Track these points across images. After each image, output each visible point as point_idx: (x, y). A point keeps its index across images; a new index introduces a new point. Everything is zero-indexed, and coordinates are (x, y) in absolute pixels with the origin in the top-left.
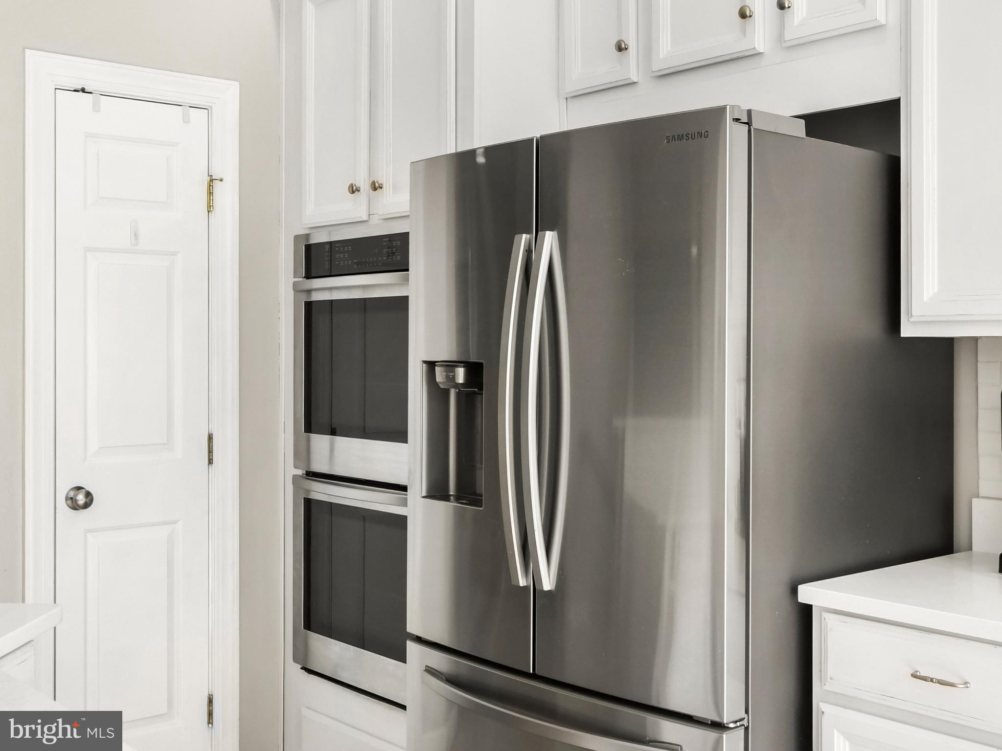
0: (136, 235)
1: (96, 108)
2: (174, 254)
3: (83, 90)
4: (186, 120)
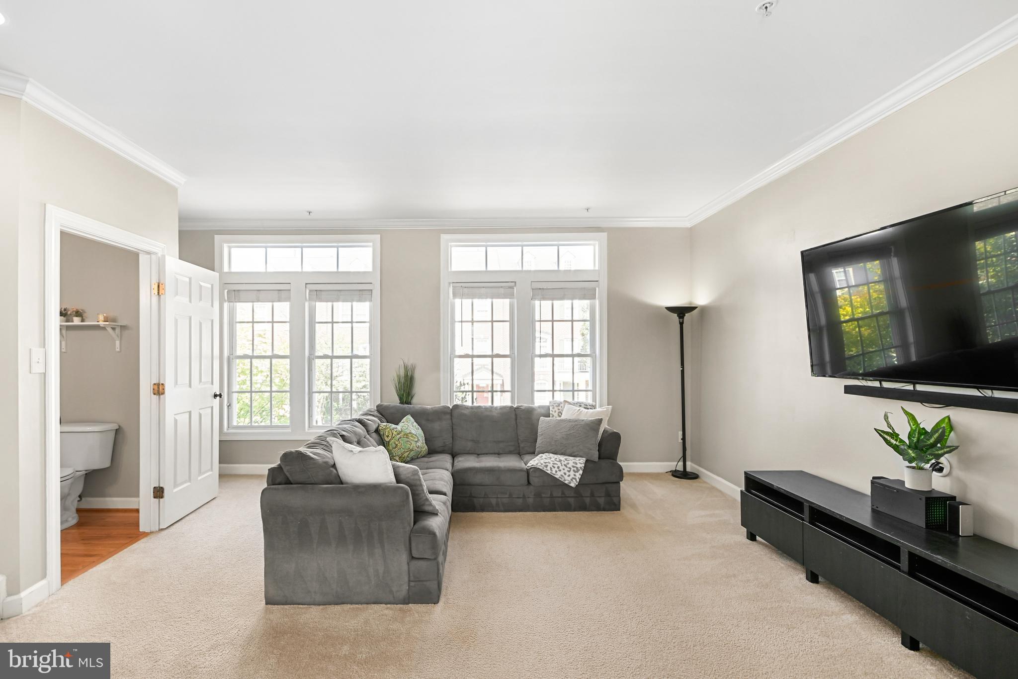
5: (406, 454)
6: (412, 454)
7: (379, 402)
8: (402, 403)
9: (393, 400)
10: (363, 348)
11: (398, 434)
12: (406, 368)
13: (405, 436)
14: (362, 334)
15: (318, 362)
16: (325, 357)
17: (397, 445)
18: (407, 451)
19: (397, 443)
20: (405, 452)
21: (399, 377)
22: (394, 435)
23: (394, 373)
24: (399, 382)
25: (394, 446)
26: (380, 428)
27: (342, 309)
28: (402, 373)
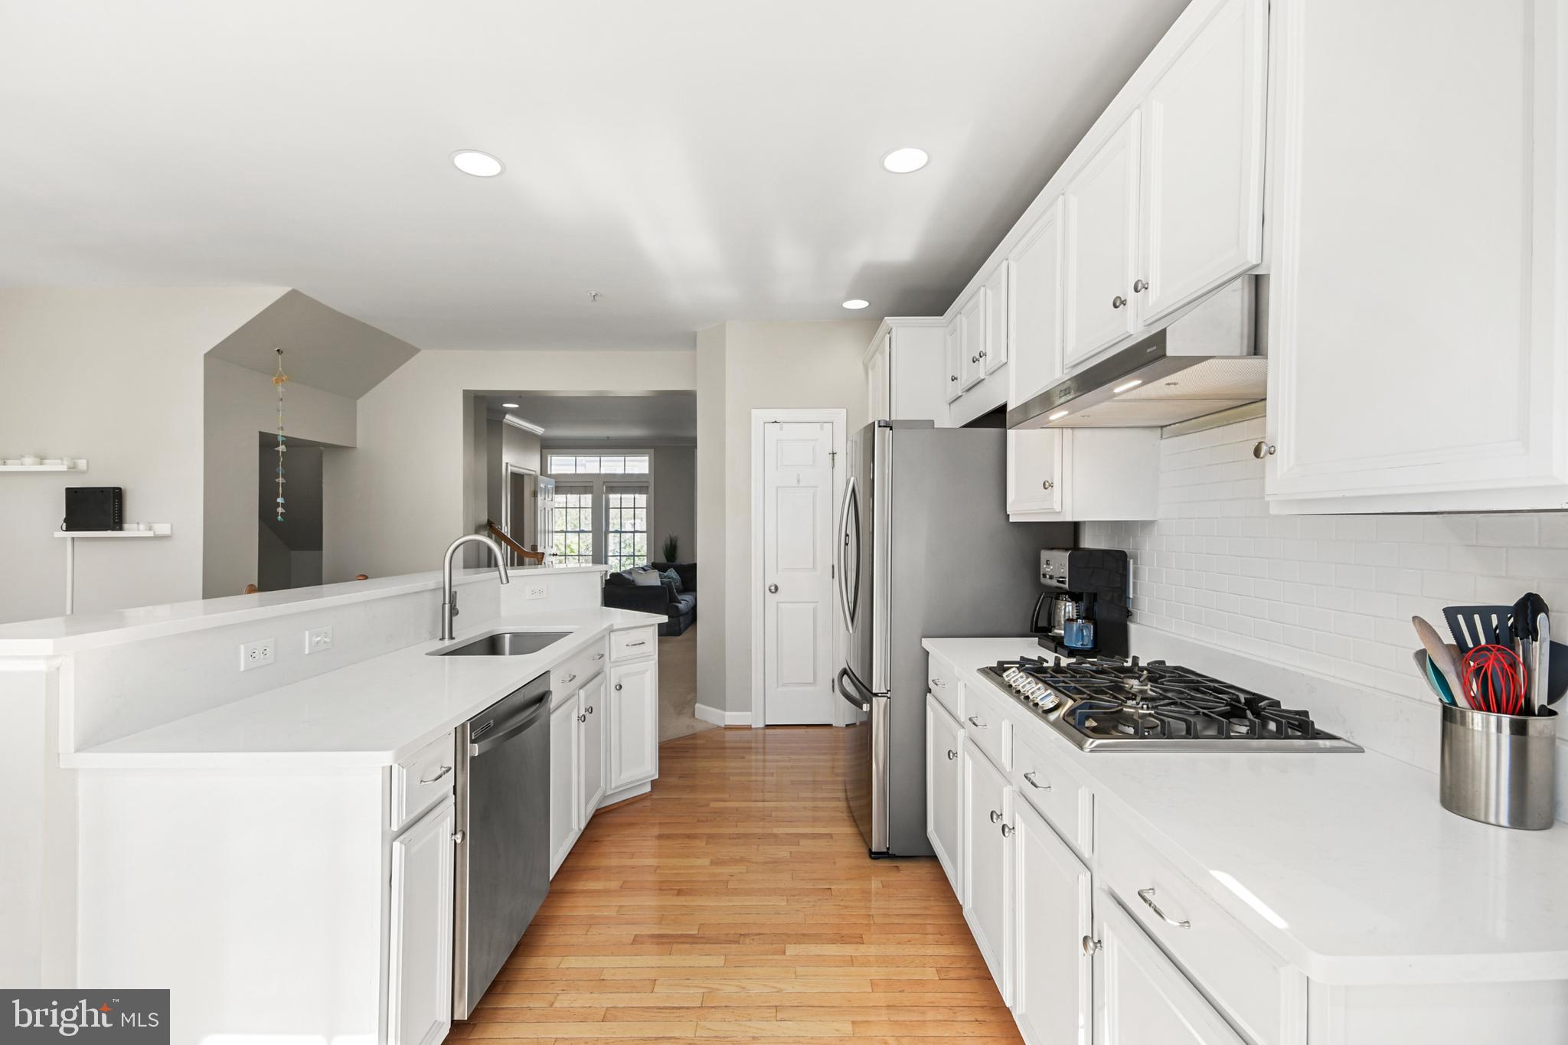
0: (798, 481)
1: (781, 429)
2: (816, 487)
3: (776, 422)
4: (822, 428)
7: (653, 561)
8: (668, 560)
9: (662, 559)
10: (641, 525)
12: (671, 540)
14: (642, 514)
15: (611, 536)
16: (616, 532)
21: (666, 545)
23: (663, 541)
24: (666, 548)
27: (628, 499)
28: (669, 542)
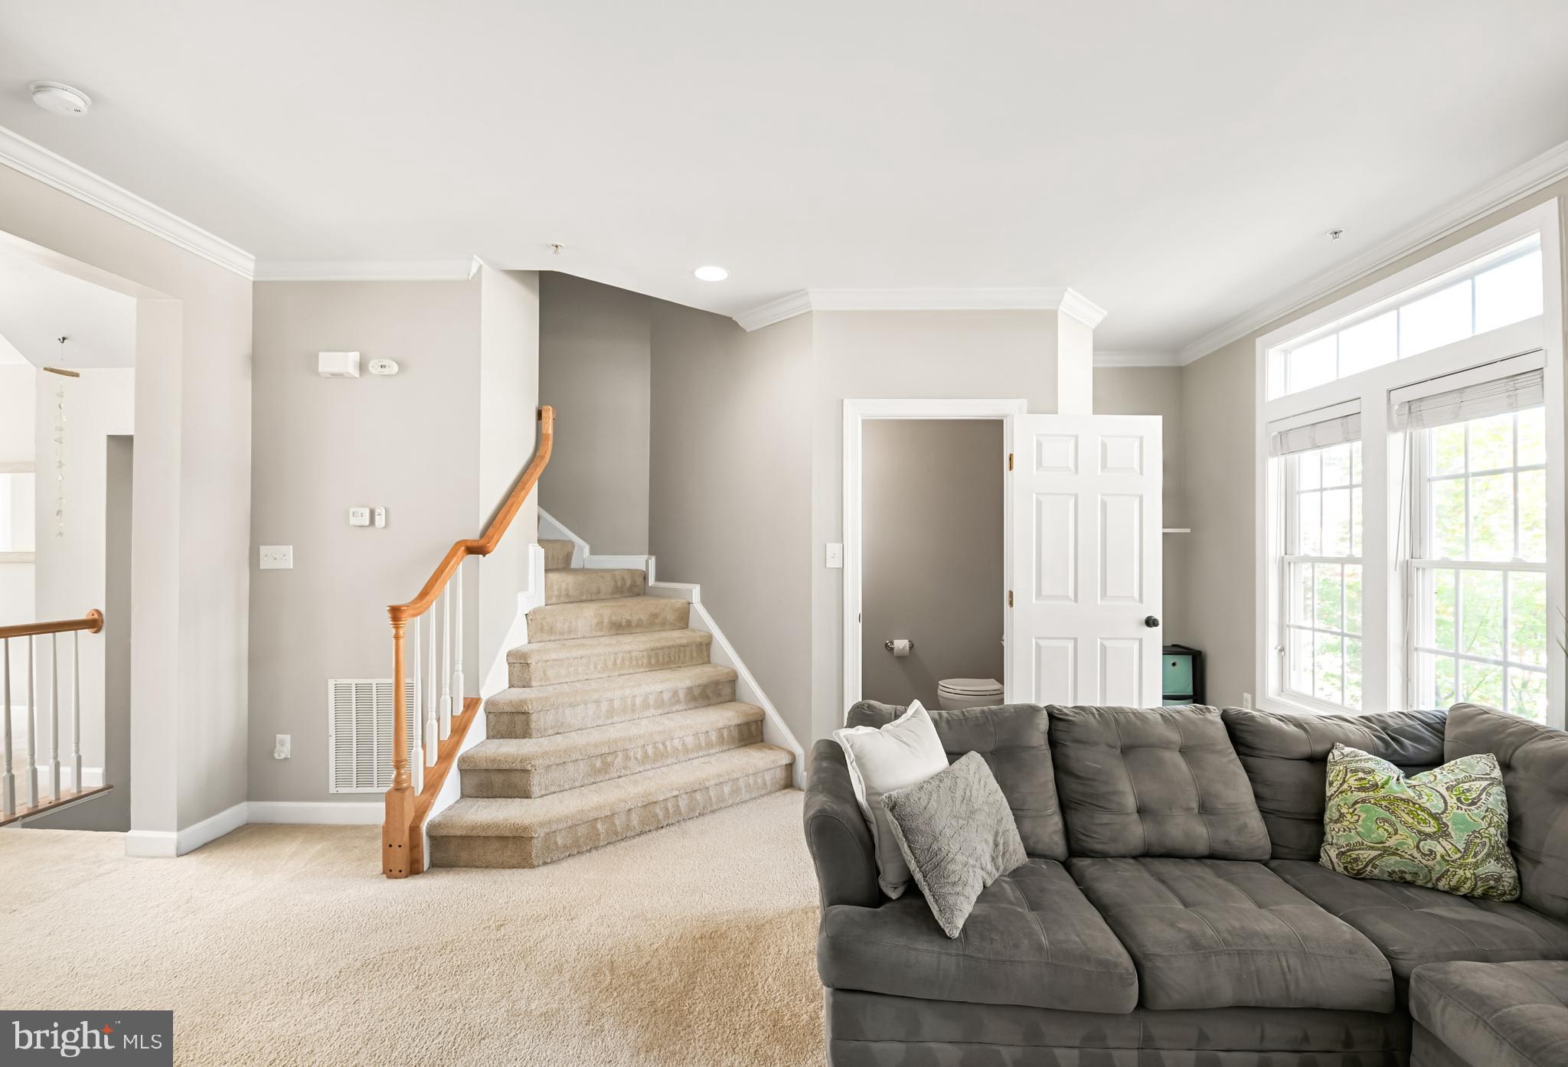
5: (1367, 855)
6: (1390, 863)
11: (1361, 789)
13: (1384, 803)
17: (1342, 815)
18: (1372, 848)
19: (1344, 810)
20: (1360, 846)
22: (1345, 786)
25: (1336, 816)
26: (1330, 756)
